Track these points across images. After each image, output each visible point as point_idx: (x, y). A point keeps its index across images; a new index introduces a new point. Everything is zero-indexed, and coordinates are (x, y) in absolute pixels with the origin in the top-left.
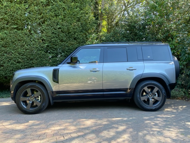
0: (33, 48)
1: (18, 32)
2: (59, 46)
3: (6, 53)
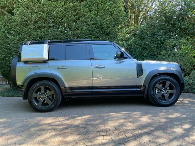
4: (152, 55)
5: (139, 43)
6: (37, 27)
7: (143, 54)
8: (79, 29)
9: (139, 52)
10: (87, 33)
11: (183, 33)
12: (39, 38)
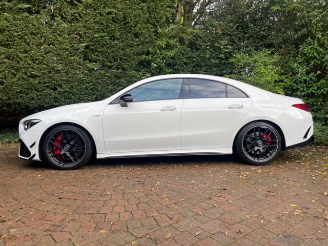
1: (31, 17)
5: (190, 55)
8: (81, 20)
10: (98, 29)
11: (260, 44)
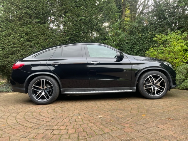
0: (56, 41)
1: (41, 26)
2: (81, 38)
3: (31, 47)
4: (142, 50)
6: (23, 23)
7: (133, 49)
9: (129, 47)
12: (25, 34)
